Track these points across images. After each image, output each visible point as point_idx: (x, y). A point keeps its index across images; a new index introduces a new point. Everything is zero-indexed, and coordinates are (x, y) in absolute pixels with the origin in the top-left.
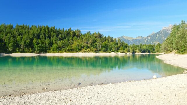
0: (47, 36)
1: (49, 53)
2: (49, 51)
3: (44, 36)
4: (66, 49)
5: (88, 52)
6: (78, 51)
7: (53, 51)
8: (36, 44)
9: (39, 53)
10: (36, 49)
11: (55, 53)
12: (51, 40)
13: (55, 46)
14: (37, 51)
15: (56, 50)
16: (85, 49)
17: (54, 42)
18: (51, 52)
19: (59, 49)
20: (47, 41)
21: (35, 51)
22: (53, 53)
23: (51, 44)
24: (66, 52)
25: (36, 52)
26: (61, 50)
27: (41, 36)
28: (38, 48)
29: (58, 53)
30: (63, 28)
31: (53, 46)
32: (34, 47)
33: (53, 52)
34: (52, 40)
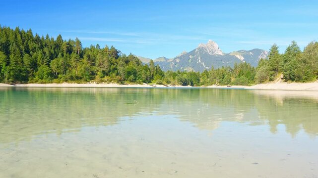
1: (32, 83)
2: (32, 79)
3: (18, 49)
4: (68, 75)
5: (108, 82)
6: (88, 80)
7: (42, 78)
8: (6, 65)
9: (13, 82)
10: (6, 74)
11: (45, 83)
12: (33, 57)
13: (43, 69)
14: (8, 79)
15: (48, 76)
16: (101, 77)
17: (39, 62)
18: (36, 82)
19: (53, 76)
20: (26, 59)
21: (4, 78)
22: (42, 83)
23: (34, 65)
24: (66, 81)
25: (6, 80)
26: (56, 77)
28: (9, 72)
29: (52, 83)
30: (60, 35)
31: (39, 69)
32: (2, 70)
33: (40, 81)
34: (36, 58)
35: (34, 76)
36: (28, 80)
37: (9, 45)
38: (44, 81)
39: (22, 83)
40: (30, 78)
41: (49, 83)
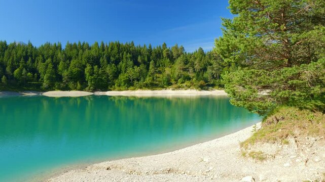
0: (112, 59)
2: (111, 87)
4: (141, 83)
5: (186, 88)
6: (165, 86)
7: (119, 86)
8: (90, 75)
9: (94, 90)
11: (122, 90)
12: (119, 66)
13: (122, 77)
14: (90, 88)
15: (125, 84)
16: (181, 83)
17: (123, 69)
18: (114, 89)
19: (129, 84)
21: (86, 87)
23: (117, 74)
24: (141, 88)
26: (133, 85)
27: (101, 60)
28: (91, 81)
29: (127, 90)
31: (119, 77)
32: (86, 80)
34: (121, 67)
36: (108, 88)
41: (125, 90)
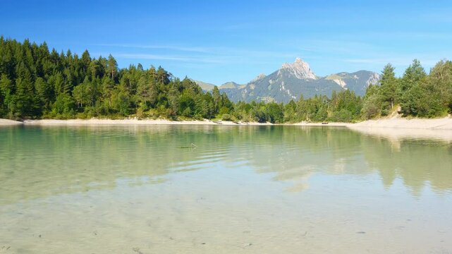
1: (48, 118)
2: (47, 113)
3: (27, 71)
4: (98, 108)
5: (154, 117)
6: (126, 114)
7: (61, 113)
8: (11, 93)
9: (21, 118)
10: (11, 106)
11: (66, 119)
12: (49, 82)
13: (63, 99)
14: (14, 113)
15: (70, 109)
16: (145, 111)
18: (53, 117)
19: (77, 109)
20: (39, 85)
21: (7, 112)
22: (61, 119)
23: (51, 94)
24: (96, 116)
25: (10, 114)
26: (81, 110)
28: (15, 103)
29: (75, 118)
31: (57, 98)
32: (5, 100)
33: (59, 115)
34: (53, 83)
35: (50, 109)
36: (42, 114)
37: (15, 65)
38: (64, 115)
39: (33, 119)
40: (44, 112)
41: (72, 118)
